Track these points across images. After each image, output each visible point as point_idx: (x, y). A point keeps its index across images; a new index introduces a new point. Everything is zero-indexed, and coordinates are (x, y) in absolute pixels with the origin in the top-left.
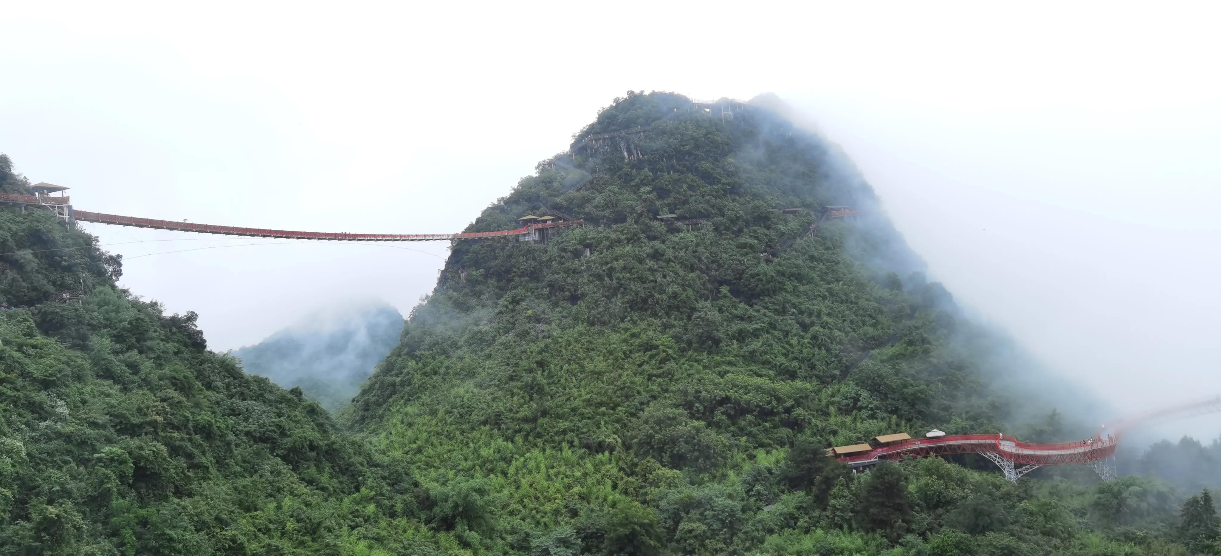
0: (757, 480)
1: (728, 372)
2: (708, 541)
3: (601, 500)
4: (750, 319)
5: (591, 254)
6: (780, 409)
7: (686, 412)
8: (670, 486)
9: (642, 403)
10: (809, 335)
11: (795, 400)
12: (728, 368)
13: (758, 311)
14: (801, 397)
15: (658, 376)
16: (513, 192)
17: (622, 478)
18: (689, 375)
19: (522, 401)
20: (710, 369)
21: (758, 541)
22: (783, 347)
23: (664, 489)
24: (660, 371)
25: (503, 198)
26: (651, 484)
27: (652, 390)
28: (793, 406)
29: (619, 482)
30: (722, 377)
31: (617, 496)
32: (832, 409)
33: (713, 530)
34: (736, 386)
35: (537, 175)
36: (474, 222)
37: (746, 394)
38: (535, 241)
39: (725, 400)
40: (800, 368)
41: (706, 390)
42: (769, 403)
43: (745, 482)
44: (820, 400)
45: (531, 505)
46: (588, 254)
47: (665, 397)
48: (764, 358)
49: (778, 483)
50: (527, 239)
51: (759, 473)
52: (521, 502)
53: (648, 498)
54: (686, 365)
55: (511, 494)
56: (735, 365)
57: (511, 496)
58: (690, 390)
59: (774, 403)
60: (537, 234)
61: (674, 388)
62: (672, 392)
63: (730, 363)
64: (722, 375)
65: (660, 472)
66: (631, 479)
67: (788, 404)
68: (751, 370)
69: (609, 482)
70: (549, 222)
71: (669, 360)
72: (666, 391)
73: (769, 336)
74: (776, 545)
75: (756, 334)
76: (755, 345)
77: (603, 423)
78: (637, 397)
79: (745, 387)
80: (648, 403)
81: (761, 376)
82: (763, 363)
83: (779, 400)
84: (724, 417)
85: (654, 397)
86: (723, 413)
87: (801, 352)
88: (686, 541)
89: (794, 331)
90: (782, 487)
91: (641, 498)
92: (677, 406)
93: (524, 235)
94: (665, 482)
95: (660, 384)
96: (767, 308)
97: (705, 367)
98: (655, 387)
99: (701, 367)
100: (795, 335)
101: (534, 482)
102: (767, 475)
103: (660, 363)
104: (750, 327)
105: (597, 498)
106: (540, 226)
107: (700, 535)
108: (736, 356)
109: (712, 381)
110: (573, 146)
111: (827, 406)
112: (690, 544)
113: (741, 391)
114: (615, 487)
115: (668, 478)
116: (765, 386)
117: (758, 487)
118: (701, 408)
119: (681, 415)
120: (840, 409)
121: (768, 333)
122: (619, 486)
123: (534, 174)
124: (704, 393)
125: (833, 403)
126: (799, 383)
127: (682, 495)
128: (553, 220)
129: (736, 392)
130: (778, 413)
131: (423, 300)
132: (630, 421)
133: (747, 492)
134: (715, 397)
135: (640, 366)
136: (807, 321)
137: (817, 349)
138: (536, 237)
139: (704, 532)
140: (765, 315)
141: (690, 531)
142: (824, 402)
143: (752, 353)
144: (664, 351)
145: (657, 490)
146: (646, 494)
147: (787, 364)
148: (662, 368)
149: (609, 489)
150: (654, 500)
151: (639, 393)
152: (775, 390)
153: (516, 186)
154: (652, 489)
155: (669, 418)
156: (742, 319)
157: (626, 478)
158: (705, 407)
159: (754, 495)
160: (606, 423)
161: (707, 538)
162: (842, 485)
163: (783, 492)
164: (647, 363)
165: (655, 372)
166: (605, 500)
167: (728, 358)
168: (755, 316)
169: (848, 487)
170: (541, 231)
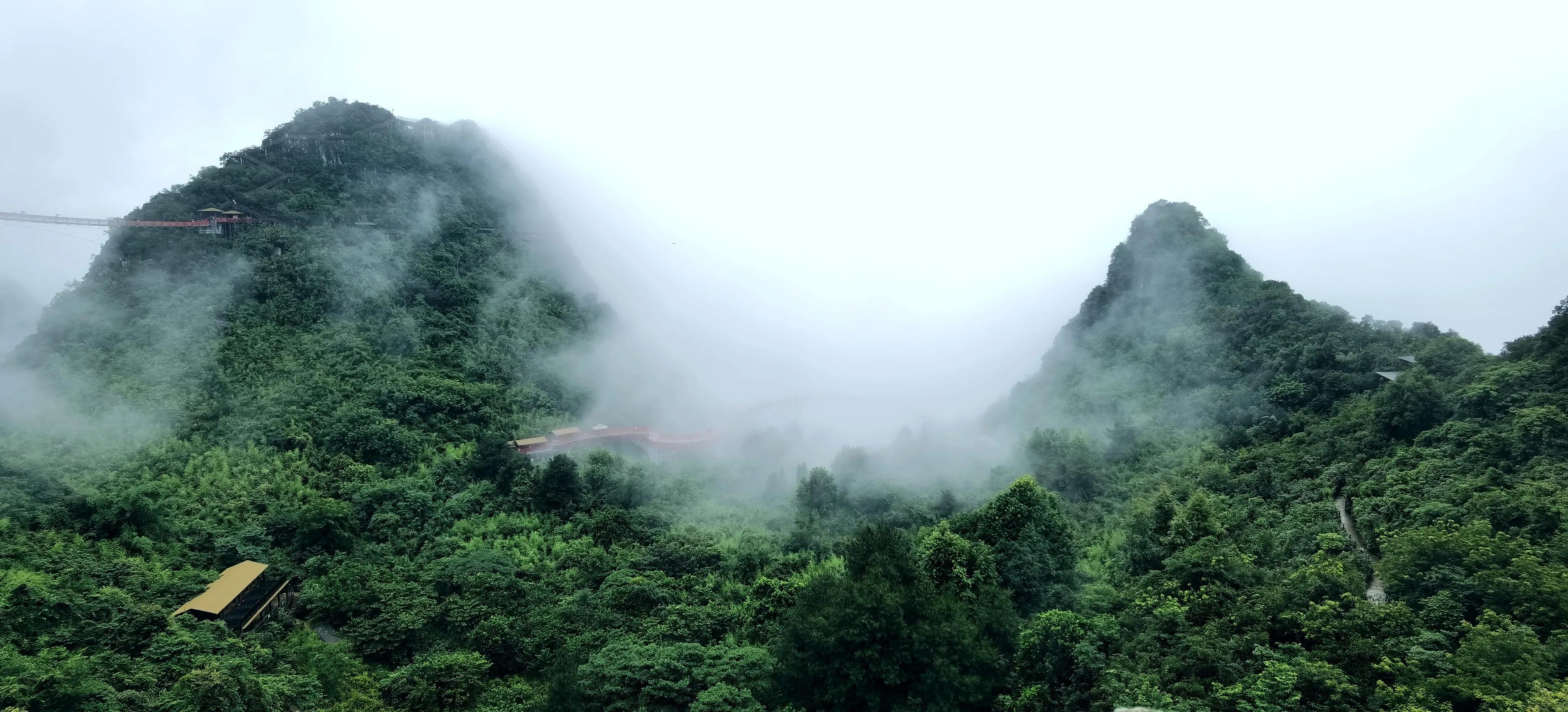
0: (447, 472)
1: (420, 374)
2: (400, 529)
3: (290, 495)
4: (443, 326)
5: (282, 253)
6: (469, 407)
7: (379, 411)
8: (363, 481)
9: (334, 402)
10: (497, 343)
11: (482, 399)
12: (421, 371)
13: (451, 319)
14: (488, 397)
15: (352, 376)
16: (191, 181)
17: (313, 474)
18: (383, 376)
19: (201, 398)
20: (403, 370)
21: (447, 526)
22: (473, 353)
23: (357, 483)
24: (354, 372)
25: (178, 186)
26: (343, 479)
27: (345, 390)
28: (480, 405)
29: (310, 477)
30: (415, 378)
31: (308, 490)
32: (515, 407)
33: (405, 519)
34: (430, 387)
35: (222, 166)
36: (141, 207)
37: (438, 394)
38: (217, 235)
39: (419, 399)
40: (488, 371)
41: (399, 391)
42: (460, 401)
43: (435, 474)
44: (504, 399)
45: (212, 504)
46: (280, 253)
47: (358, 397)
48: (455, 362)
49: (465, 474)
50: (208, 232)
51: (449, 466)
52: (200, 500)
53: (341, 492)
54: (380, 367)
55: (188, 493)
56: (428, 368)
57: (189, 495)
58: (384, 390)
59: (463, 402)
60: (220, 227)
61: (367, 389)
62: (366, 392)
63: (423, 366)
64: (415, 376)
65: (352, 467)
66: (322, 474)
67: (476, 404)
68: (443, 373)
69: (299, 478)
70: (235, 217)
71: (363, 361)
72: (360, 391)
73: (460, 342)
74: (464, 529)
75: (448, 340)
76: (448, 350)
77: (293, 422)
78: (330, 396)
79: (437, 388)
80: (341, 402)
81: (450, 377)
82: (454, 366)
83: (467, 399)
84: (416, 415)
85: (347, 397)
86: (415, 412)
87: (489, 357)
88: (379, 530)
89: (484, 338)
90: (469, 477)
91: (333, 491)
92: (369, 405)
93: (205, 228)
94: (358, 477)
95: (353, 384)
96: (459, 317)
97: (398, 369)
98: (348, 388)
99: (394, 369)
100: (484, 342)
101: (215, 480)
102: (457, 467)
103: (354, 364)
104: (442, 333)
105: (286, 493)
106: (225, 220)
107: (393, 524)
108: (429, 359)
109: (405, 382)
110: (265, 142)
111: (510, 404)
112: (383, 533)
113: (433, 392)
114: (305, 481)
115: (360, 473)
116: (455, 388)
117: (447, 478)
118: (394, 407)
119: (374, 414)
120: (521, 407)
121: (460, 339)
122: (310, 481)
123: (219, 165)
124: (397, 394)
125: (515, 402)
126: (486, 385)
127: (375, 489)
128: (239, 216)
129: (428, 392)
130: (467, 411)
131: (70, 286)
132: (322, 419)
133: (437, 483)
134: (408, 397)
135: (333, 366)
136: (496, 330)
137: (503, 355)
138: (219, 231)
139: (397, 521)
140: (457, 323)
141: (383, 521)
142: (508, 401)
143: (445, 356)
144: (358, 353)
145: (350, 485)
146: (338, 488)
147: (476, 367)
148: (355, 368)
149: (299, 484)
150: (346, 494)
151: (331, 392)
152: (464, 391)
153: (195, 175)
154: (345, 483)
155: (362, 417)
156: (436, 326)
157: (317, 474)
158: (398, 406)
159: (444, 485)
160: (296, 421)
161: (400, 526)
162: (523, 474)
163: (470, 481)
164: (340, 363)
165: (348, 372)
166: (295, 494)
167: (421, 361)
168: (448, 324)
169: (529, 475)
170: (225, 226)
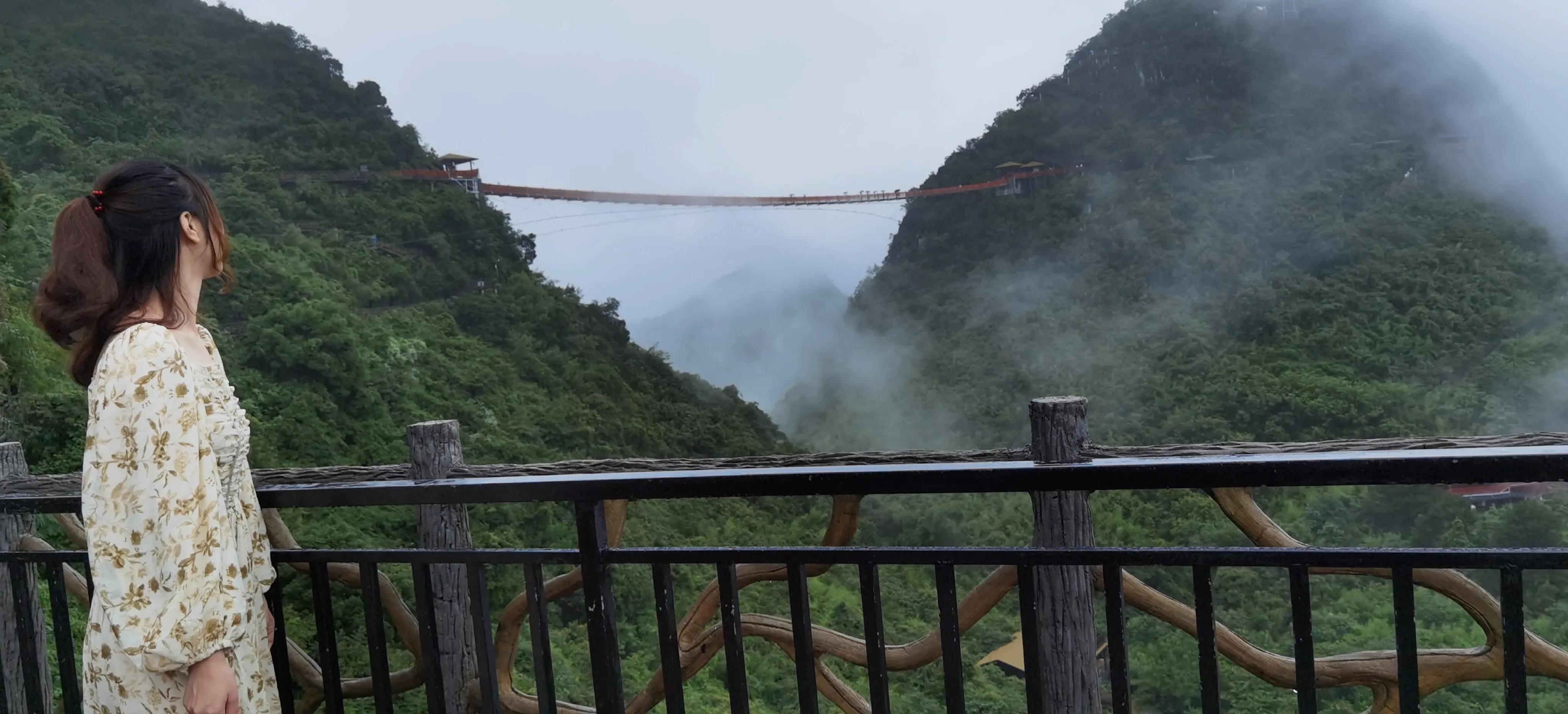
0: (1329, 515)
1: (1286, 368)
2: (1258, 592)
3: (1108, 531)
4: (1319, 296)
5: (1093, 211)
6: (1363, 420)
7: (1225, 422)
8: (1204, 519)
9: (1163, 409)
10: (1408, 318)
11: (1384, 407)
12: (1286, 363)
13: (1331, 285)
14: (1394, 404)
15: (1186, 373)
16: (987, 131)
17: (1136, 505)
18: (1230, 372)
19: (1001, 402)
20: (1259, 363)
21: (1330, 596)
22: (1368, 335)
23: (1195, 521)
24: (1190, 366)
25: (973, 140)
26: (1177, 514)
27: (1177, 392)
28: (1381, 416)
29: (1133, 509)
30: (1277, 375)
31: (1131, 527)
32: (1440, 421)
33: (1265, 578)
34: (1298, 388)
35: (1018, 108)
36: (936, 172)
37: (1312, 399)
38: (1017, 196)
39: (1283, 406)
40: (1392, 363)
41: (1254, 393)
42: (1346, 411)
43: (1310, 517)
44: (1422, 408)
45: (1017, 534)
46: (1089, 211)
47: (1196, 402)
48: (1339, 349)
49: (1359, 520)
50: (1006, 192)
51: (1332, 505)
52: (1003, 528)
53: (1173, 531)
54: (1225, 359)
55: (991, 518)
56: (1296, 359)
57: (992, 521)
58: (1233, 393)
59: (1354, 411)
60: (1019, 186)
61: (1208, 390)
62: (1205, 394)
63: (1289, 357)
64: (1277, 372)
65: (1189, 499)
66: (1149, 506)
67: (1374, 414)
68: (1320, 366)
69: (1119, 509)
70: (1036, 170)
71: (1202, 352)
72: (1197, 392)
73: (1347, 320)
74: (1357, 604)
75: (1327, 317)
76: (1328, 332)
77: (1111, 433)
78: (1157, 399)
79: (1312, 390)
80: (1172, 409)
81: (1331, 374)
82: (1338, 356)
83: (1360, 407)
84: (1279, 429)
85: (1180, 401)
86: (1278, 424)
87: (1394, 342)
88: (1227, 590)
89: (1384, 313)
90: (1365, 526)
91: (1162, 530)
92: (1210, 413)
93: (1003, 188)
94: (1197, 512)
95: (1188, 384)
96: (1345, 281)
97: (1252, 362)
98: (1181, 388)
99: (1247, 362)
100: (1386, 318)
101: (1020, 505)
102: (1344, 509)
103: (1189, 356)
104: (1320, 308)
105: (1103, 528)
106: (1024, 175)
107: (1247, 584)
108: (1298, 346)
109: (1264, 380)
110: (1067, 67)
111: (1433, 416)
112: (1233, 595)
113: (1305, 395)
114: (1127, 514)
115: (1200, 508)
116: (1339, 389)
117: (1330, 525)
118: (1247, 416)
119: (1218, 425)
120: (1451, 420)
121: (1345, 316)
122: (1133, 514)
123: (1015, 106)
124: (1251, 397)
125: (1442, 413)
126: (1391, 385)
127: (1221, 531)
128: (1040, 167)
129: (1297, 395)
130: (1359, 424)
131: (871, 272)
132: (1147, 431)
133: (1314, 530)
134: (1267, 402)
135: (1161, 359)
136: (1406, 298)
137: (1418, 338)
138: (1018, 190)
139: (1253, 580)
140: (1342, 291)
141: (1234, 579)
142: (1428, 410)
143: (1322, 343)
144: (1194, 340)
145: (1186, 523)
146: (1170, 526)
147: (1374, 358)
148: (1191, 362)
149: (1119, 518)
150: (1181, 535)
151: (1159, 394)
152: (1355, 394)
153: (991, 123)
154: (1179, 520)
155: (1202, 430)
156: (1307, 295)
157: (1141, 505)
158: (1252, 415)
159: (1324, 535)
160: (1115, 432)
161: (1257, 588)
162: (1459, 529)
163: (1366, 532)
164: (1171, 355)
165: (1182, 367)
166: (1114, 530)
167: (1286, 350)
168: (1327, 293)
169: (1468, 532)
170: (1026, 183)
